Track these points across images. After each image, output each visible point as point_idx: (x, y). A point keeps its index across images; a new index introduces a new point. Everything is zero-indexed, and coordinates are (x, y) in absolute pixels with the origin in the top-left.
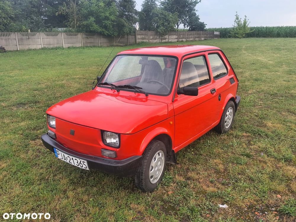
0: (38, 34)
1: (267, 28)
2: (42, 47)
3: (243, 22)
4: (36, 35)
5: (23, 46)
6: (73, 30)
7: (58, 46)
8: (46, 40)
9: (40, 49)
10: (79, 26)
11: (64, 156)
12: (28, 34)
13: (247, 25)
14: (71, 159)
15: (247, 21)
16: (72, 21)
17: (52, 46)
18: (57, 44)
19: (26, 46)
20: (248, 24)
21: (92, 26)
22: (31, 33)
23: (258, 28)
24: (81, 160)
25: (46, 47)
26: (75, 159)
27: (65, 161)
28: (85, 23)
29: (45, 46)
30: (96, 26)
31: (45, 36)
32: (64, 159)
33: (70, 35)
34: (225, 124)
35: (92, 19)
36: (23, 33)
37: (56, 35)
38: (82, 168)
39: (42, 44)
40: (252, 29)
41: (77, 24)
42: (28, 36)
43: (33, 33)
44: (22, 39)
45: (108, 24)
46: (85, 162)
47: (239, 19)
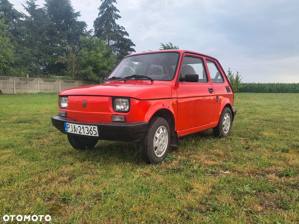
0: (36, 79)
1: (258, 84)
2: (39, 91)
3: (235, 78)
4: (34, 80)
5: (19, 90)
6: (71, 78)
7: (54, 91)
8: (43, 85)
9: (36, 93)
10: (77, 75)
11: (75, 127)
12: (26, 79)
13: (239, 80)
14: (82, 128)
15: (239, 76)
16: (70, 70)
17: (48, 92)
18: (53, 90)
19: (23, 90)
20: (241, 80)
21: (89, 75)
22: (29, 78)
23: (250, 84)
24: (91, 126)
25: (43, 91)
26: (86, 127)
27: (75, 133)
28: (83, 71)
29: (41, 91)
30: (93, 75)
31: (42, 82)
32: (74, 131)
33: (68, 82)
34: (223, 128)
35: (91, 68)
36: (21, 78)
37: (54, 81)
38: (92, 135)
39: (39, 89)
40: (244, 85)
41: (75, 72)
42: (26, 81)
43: (31, 78)
44: (19, 83)
45: (105, 73)
46: (95, 128)
47: (232, 75)
